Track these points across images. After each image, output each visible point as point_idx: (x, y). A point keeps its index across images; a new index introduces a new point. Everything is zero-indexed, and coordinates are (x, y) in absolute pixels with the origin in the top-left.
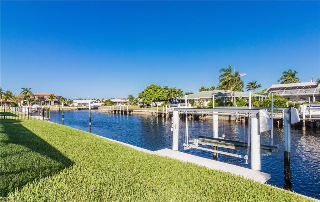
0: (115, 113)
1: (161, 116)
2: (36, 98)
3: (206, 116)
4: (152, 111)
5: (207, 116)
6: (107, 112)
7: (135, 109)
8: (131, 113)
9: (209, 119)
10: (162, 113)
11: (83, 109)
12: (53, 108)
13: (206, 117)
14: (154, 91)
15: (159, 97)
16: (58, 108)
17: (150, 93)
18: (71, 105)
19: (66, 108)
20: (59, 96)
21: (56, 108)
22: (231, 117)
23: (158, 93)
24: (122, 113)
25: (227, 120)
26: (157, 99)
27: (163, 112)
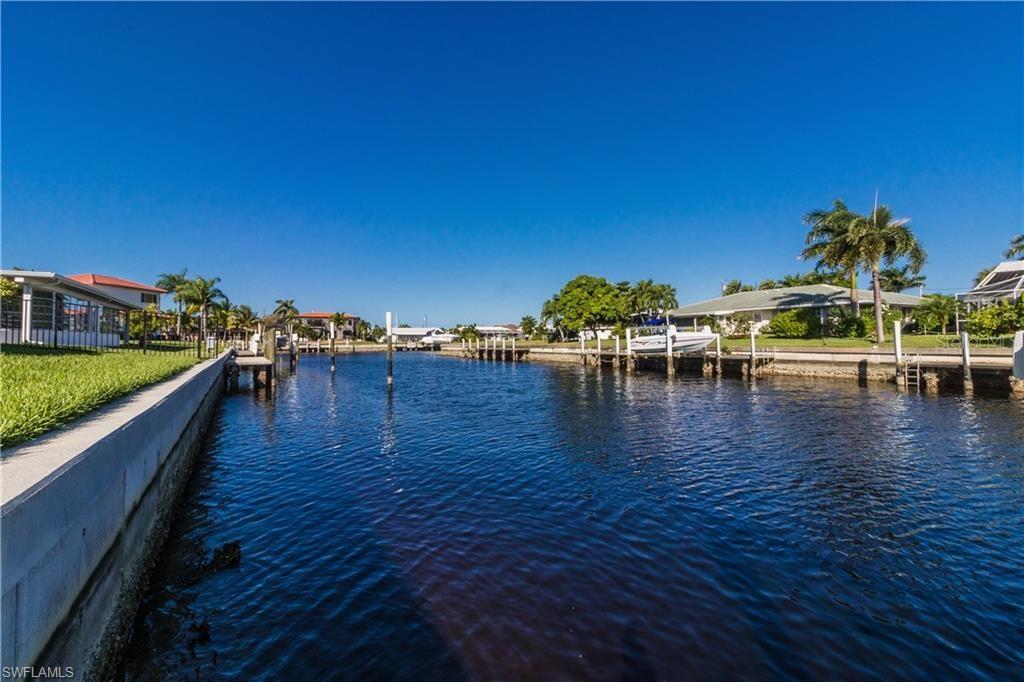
0: (481, 358)
1: (610, 366)
2: (305, 322)
3: (766, 363)
4: (583, 351)
5: (771, 365)
6: (461, 354)
7: (533, 347)
8: (524, 357)
9: (778, 374)
10: (614, 356)
11: (408, 349)
12: (340, 346)
13: (768, 369)
14: (586, 294)
15: (603, 313)
16: (351, 346)
17: (577, 300)
18: (381, 340)
19: (370, 346)
20: (355, 319)
21: (347, 346)
22: (868, 369)
23: (598, 298)
24: (499, 358)
25: (853, 379)
26: (595, 316)
27: (618, 352)
